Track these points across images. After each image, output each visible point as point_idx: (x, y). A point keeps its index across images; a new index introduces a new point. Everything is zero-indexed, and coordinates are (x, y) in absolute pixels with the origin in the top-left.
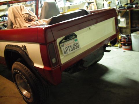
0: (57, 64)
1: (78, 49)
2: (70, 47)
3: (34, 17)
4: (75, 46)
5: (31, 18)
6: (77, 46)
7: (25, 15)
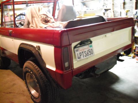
0: (69, 69)
1: (92, 55)
2: (84, 53)
3: (51, 19)
4: (89, 52)
5: (48, 19)
6: (91, 52)
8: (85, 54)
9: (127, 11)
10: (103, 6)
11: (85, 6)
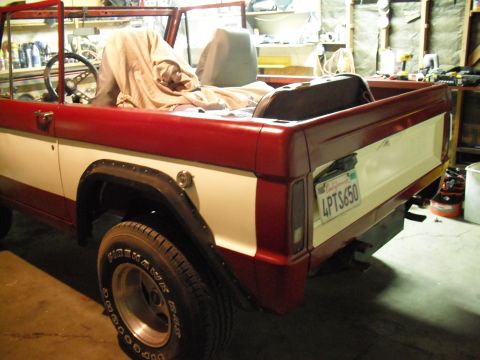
0: (302, 248)
1: (355, 203)
2: (337, 197)
3: (190, 76)
4: (350, 193)
5: (180, 78)
7: (163, 65)
8: (339, 203)
9: (407, 57)
10: (320, 33)
11: (256, 31)
